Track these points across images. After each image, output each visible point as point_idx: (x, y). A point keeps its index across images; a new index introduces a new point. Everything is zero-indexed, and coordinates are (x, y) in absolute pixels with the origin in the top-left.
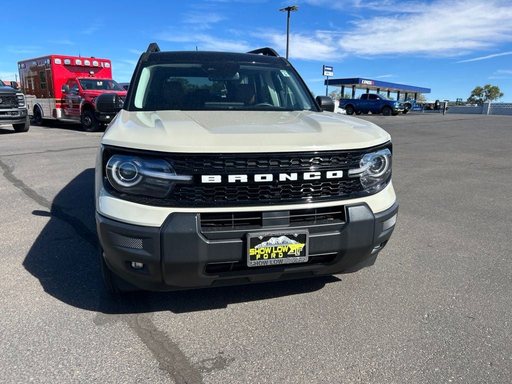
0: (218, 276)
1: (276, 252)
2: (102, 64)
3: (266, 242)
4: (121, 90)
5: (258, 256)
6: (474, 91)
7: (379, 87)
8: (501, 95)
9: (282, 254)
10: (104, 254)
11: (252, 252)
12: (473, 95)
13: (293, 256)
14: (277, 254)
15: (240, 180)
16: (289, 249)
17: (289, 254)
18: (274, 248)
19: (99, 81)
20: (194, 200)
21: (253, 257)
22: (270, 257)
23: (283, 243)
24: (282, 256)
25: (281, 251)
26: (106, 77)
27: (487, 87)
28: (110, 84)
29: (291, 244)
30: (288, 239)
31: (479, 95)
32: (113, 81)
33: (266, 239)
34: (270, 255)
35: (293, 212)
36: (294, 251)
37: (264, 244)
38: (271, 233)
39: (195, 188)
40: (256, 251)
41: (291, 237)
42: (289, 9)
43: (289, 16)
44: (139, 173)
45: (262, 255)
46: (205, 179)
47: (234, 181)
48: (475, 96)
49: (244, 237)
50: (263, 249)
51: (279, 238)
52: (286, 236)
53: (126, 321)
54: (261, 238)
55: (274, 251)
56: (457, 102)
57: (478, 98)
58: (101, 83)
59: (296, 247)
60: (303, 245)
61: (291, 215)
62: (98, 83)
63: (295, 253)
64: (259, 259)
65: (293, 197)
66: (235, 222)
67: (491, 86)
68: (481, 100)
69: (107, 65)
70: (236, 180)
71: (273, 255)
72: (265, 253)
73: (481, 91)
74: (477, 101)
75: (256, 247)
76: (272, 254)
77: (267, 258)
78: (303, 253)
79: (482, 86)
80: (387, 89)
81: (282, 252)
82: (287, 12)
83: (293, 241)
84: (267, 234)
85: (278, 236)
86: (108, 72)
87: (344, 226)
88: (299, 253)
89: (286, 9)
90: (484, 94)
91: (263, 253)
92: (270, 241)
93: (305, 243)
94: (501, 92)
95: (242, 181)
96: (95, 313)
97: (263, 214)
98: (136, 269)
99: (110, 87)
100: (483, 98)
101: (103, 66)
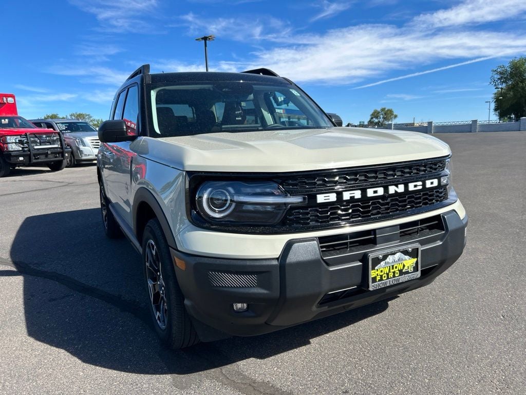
0: (327, 307)
1: (393, 271)
2: (5, 99)
3: (384, 262)
4: (32, 128)
5: (378, 278)
6: (372, 115)
7: (289, 115)
8: (396, 116)
9: (398, 272)
10: (186, 302)
11: (373, 274)
12: (372, 118)
13: (407, 273)
14: (394, 273)
15: (354, 197)
16: (404, 266)
17: (404, 271)
18: (391, 267)
19: (4, 118)
20: (309, 223)
21: (374, 280)
22: (388, 278)
23: (399, 260)
24: (398, 275)
25: (397, 269)
26: (11, 114)
27: (383, 110)
28: (16, 121)
29: (406, 260)
30: (403, 256)
31: (377, 117)
32: (20, 118)
33: (385, 257)
34: (388, 274)
35: (402, 226)
36: (408, 267)
37: (383, 263)
38: (389, 251)
39: (309, 209)
40: (377, 273)
41: (405, 252)
42: (205, 39)
43: (206, 46)
44: (231, 200)
45: (381, 276)
46: (321, 199)
47: (349, 198)
48: (374, 119)
49: (364, 259)
50: (382, 269)
51: (395, 256)
52: (402, 252)
53: (213, 378)
54: (381, 256)
55: (392, 271)
56: (360, 124)
57: (376, 121)
58: (7, 120)
59: (410, 262)
60: (416, 259)
61: (400, 229)
62: (3, 120)
63: (409, 270)
64: (379, 281)
65: (401, 210)
66: (351, 243)
67: (386, 109)
68: (379, 122)
69: (10, 100)
70: (351, 197)
71: (391, 275)
72: (384, 273)
73: (378, 113)
74: (376, 123)
75: (376, 268)
76: (390, 273)
77: (386, 278)
78: (416, 269)
79: (379, 110)
80: (297, 117)
81: (399, 270)
82: (204, 41)
83: (407, 257)
84: (385, 252)
85: (394, 254)
86: (12, 108)
87: (444, 235)
88: (412, 269)
89: (202, 39)
90: (382, 116)
91: (382, 273)
92: (388, 260)
93: (417, 257)
94: (395, 114)
95: (356, 198)
96: (169, 376)
97: (377, 231)
98: (238, 312)
99: (16, 125)
100: (381, 120)
101: (6, 102)
